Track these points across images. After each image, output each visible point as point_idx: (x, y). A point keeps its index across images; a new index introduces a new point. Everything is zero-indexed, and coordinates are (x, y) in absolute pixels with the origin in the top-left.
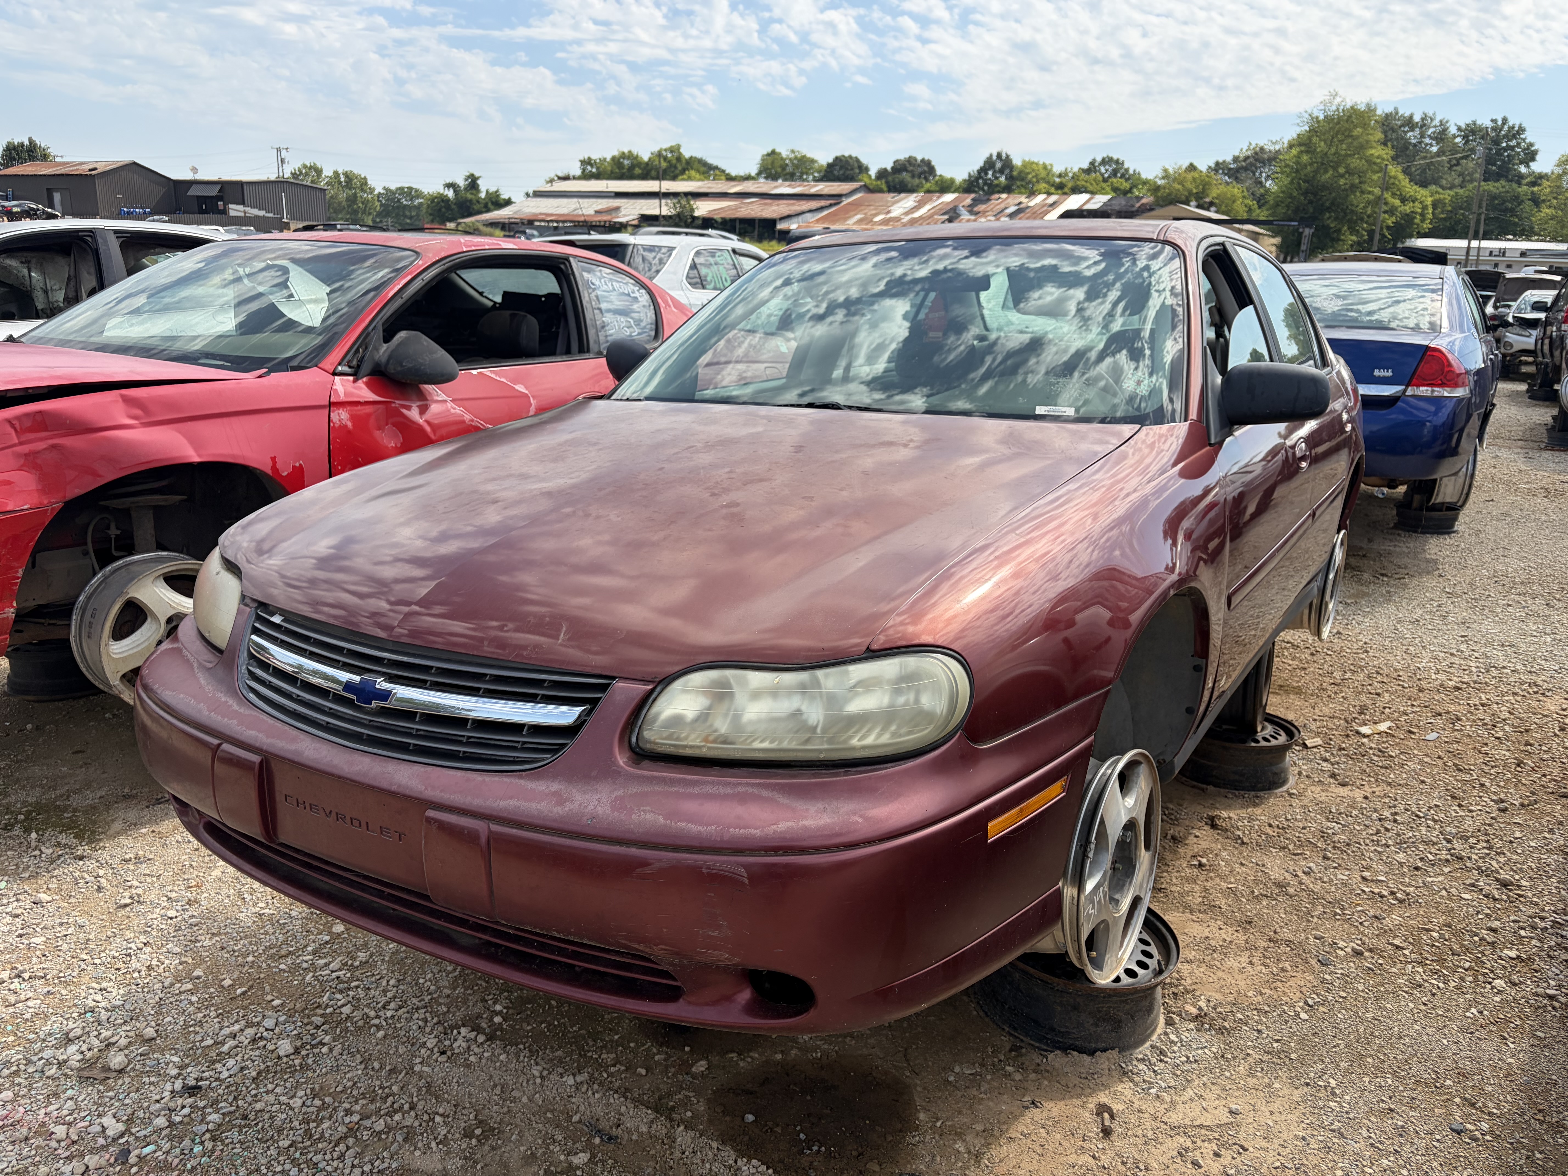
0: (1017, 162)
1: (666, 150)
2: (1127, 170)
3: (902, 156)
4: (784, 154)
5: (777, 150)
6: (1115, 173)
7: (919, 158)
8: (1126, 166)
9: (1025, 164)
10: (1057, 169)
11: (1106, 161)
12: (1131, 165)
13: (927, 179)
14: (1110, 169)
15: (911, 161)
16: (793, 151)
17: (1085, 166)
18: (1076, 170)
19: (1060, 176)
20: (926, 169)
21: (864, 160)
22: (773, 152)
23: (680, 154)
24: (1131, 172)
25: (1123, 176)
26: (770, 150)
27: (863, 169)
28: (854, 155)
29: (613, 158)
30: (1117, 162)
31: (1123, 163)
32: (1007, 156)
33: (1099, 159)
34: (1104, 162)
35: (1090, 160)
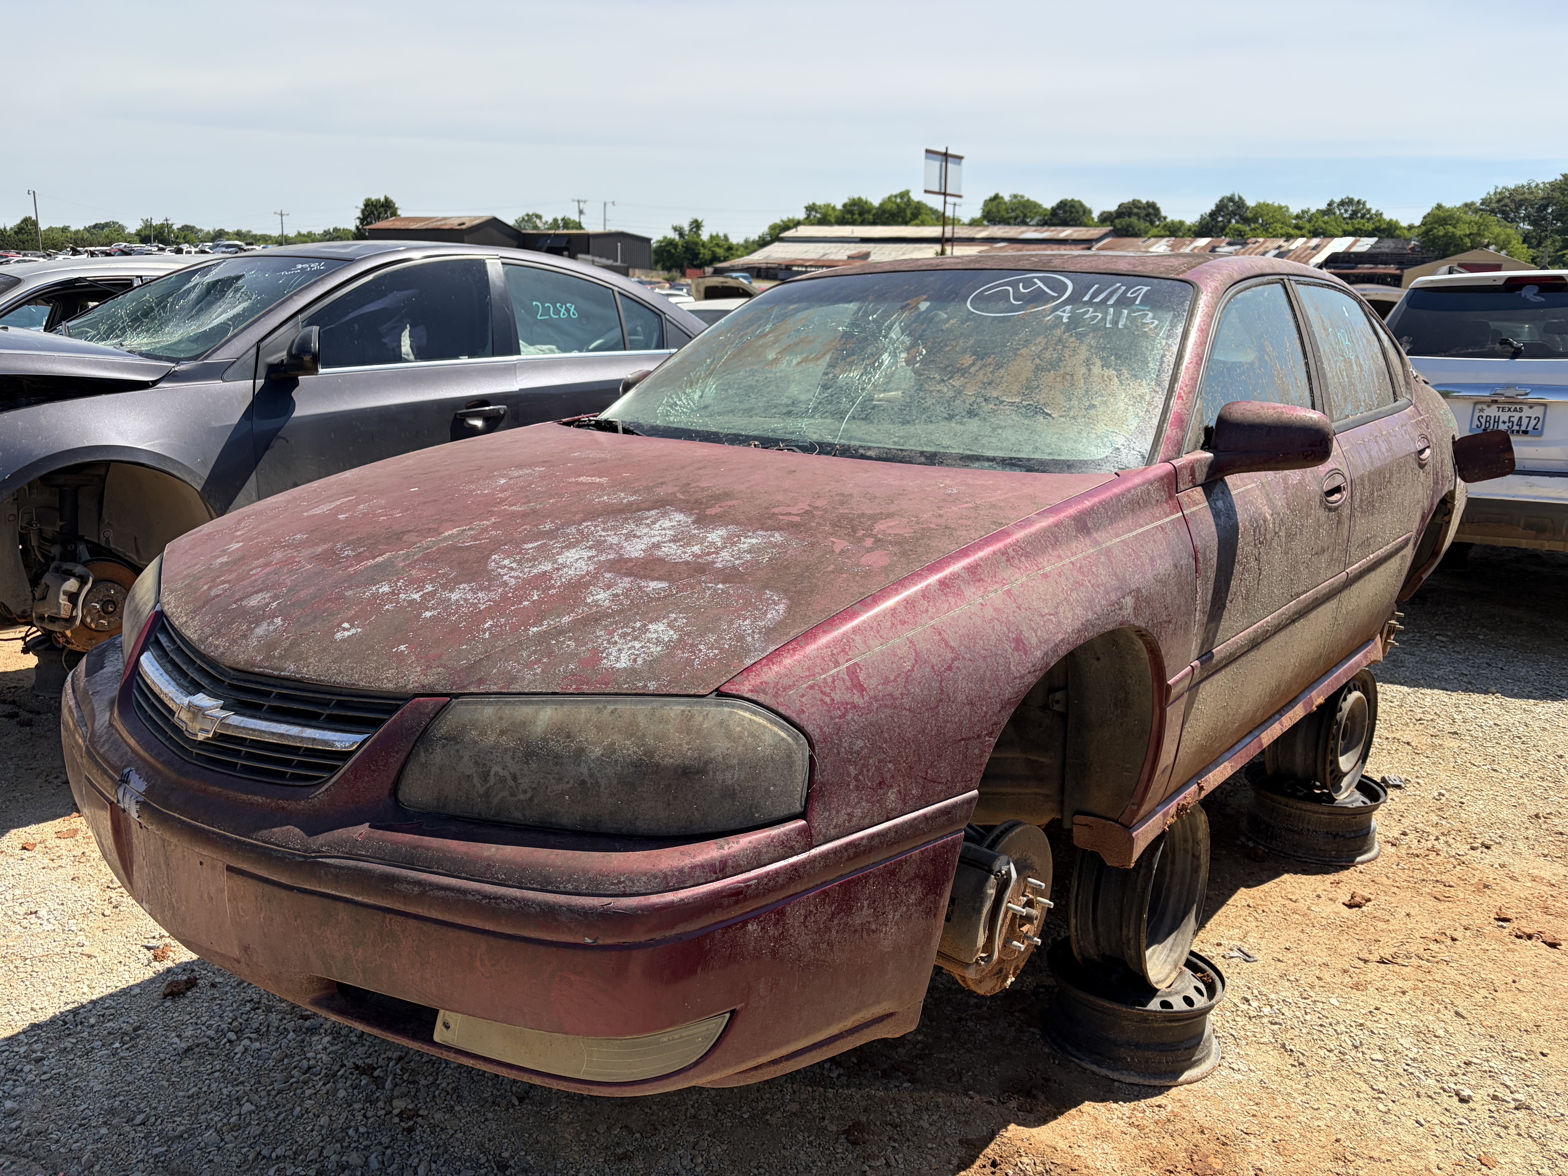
0: (1251, 203)
1: (896, 196)
2: (1369, 211)
3: (1127, 199)
4: (1007, 198)
5: (1001, 195)
6: (1354, 213)
7: (1144, 201)
8: (1368, 206)
9: (1259, 206)
10: (1295, 210)
11: (1346, 203)
12: (1373, 206)
13: (1152, 223)
14: (1351, 209)
15: (1135, 204)
16: (1015, 196)
17: (1323, 206)
18: (1313, 210)
19: (1297, 217)
20: (1150, 212)
21: (1087, 204)
22: (996, 197)
23: (909, 198)
24: (1373, 212)
25: (1363, 217)
26: (992, 195)
27: (1087, 212)
28: (1076, 199)
29: (845, 206)
30: (1359, 202)
31: (1364, 204)
32: (1240, 198)
33: (1337, 200)
34: (1342, 203)
35: (1328, 202)
